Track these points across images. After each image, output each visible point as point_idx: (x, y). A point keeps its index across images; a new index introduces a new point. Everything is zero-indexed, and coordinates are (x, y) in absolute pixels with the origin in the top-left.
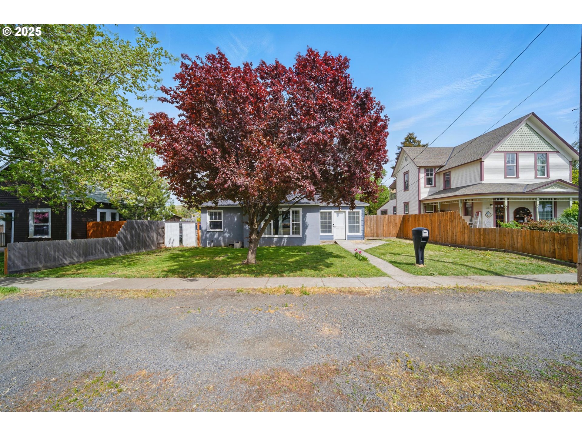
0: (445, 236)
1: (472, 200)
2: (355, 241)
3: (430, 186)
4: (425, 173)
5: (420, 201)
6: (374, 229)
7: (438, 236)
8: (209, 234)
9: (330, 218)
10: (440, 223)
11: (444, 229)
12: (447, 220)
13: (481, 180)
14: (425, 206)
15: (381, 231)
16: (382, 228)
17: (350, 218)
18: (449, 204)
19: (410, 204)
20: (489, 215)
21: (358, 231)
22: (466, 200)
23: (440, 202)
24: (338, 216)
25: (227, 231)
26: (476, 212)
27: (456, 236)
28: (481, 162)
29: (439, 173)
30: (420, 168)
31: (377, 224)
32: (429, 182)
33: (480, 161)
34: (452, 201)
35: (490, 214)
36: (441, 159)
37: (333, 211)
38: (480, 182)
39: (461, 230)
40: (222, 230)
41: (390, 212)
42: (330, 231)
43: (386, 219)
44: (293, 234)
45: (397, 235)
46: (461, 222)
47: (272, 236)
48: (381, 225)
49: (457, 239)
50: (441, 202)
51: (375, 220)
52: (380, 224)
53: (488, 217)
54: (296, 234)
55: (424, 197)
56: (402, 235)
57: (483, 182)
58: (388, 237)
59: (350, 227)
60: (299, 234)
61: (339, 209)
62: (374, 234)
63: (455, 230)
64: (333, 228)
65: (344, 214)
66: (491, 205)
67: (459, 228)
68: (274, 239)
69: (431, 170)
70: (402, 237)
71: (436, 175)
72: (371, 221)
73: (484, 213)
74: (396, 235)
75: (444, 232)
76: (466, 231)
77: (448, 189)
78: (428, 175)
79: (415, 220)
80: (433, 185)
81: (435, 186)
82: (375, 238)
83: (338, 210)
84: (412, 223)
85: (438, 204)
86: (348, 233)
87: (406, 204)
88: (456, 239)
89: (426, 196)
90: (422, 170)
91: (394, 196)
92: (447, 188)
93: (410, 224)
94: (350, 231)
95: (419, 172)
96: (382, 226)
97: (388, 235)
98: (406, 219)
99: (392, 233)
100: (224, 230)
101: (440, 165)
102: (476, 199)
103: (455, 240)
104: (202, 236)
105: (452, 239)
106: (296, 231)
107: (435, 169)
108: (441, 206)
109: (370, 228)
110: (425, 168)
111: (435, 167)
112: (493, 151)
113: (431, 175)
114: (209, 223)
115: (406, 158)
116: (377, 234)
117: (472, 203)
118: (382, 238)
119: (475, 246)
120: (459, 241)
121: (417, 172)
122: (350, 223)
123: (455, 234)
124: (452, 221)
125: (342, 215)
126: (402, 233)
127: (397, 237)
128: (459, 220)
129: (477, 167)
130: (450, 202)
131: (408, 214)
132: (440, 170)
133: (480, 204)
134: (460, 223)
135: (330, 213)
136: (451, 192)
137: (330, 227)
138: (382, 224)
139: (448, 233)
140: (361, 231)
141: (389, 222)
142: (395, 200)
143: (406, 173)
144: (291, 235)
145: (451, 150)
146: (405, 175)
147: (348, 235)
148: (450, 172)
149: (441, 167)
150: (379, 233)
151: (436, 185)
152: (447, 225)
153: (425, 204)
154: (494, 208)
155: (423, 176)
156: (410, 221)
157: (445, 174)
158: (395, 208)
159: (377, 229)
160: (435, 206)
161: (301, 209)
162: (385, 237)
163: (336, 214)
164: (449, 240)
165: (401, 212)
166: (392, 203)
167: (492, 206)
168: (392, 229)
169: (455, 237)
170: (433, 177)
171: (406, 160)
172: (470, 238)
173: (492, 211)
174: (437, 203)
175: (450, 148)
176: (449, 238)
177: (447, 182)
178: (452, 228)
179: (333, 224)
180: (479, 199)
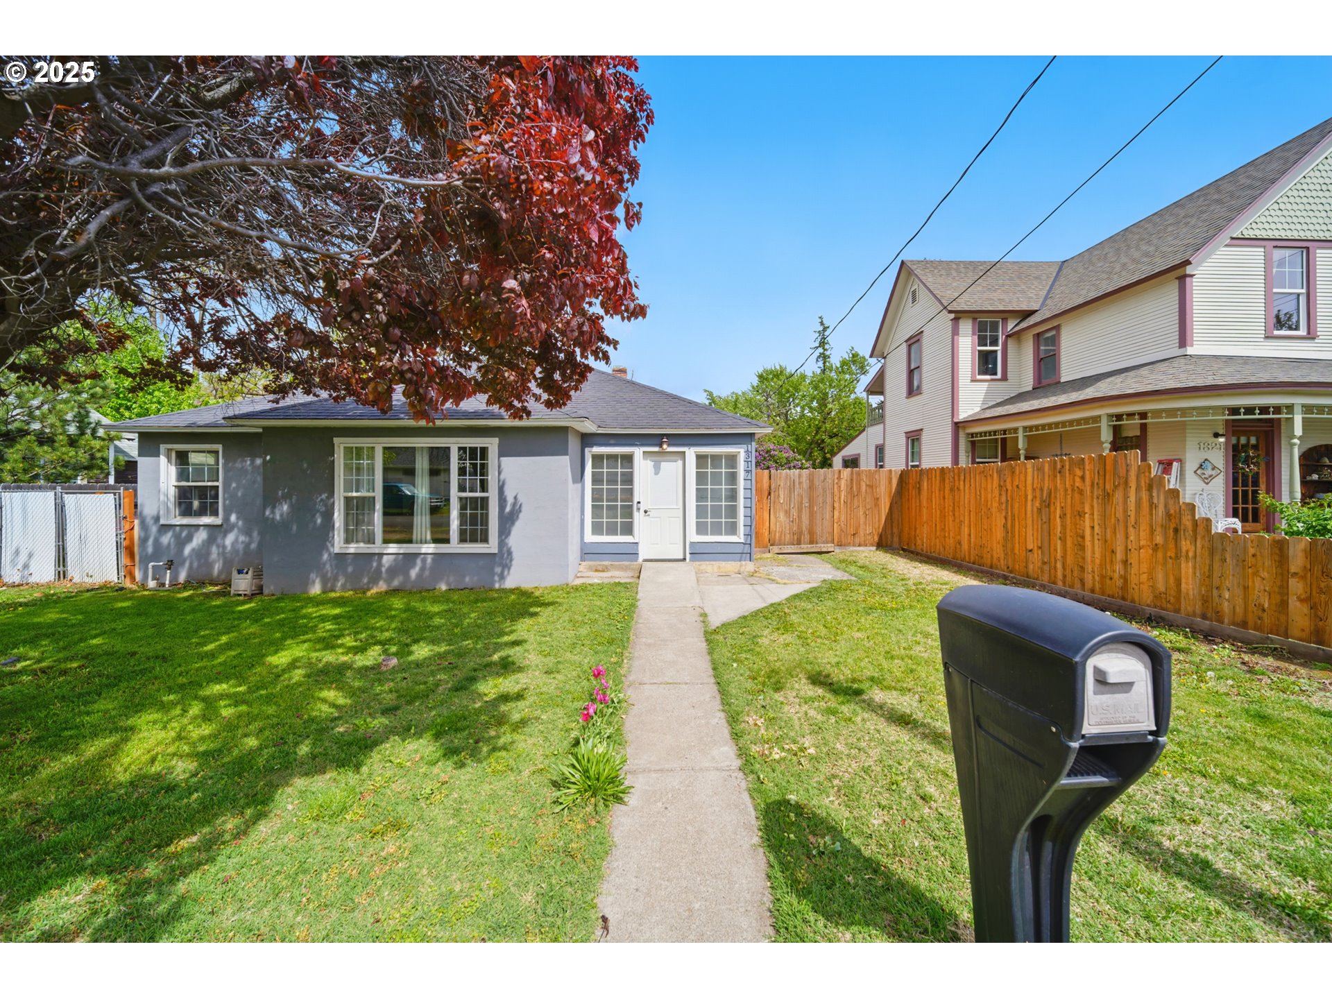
0: (1070, 560)
1: (1143, 415)
2: (716, 564)
3: (988, 377)
4: (974, 334)
5: (957, 426)
6: (800, 517)
7: (1036, 557)
8: (170, 534)
9: (628, 479)
10: (1047, 504)
11: (1064, 526)
12: (1081, 492)
13: (1183, 343)
14: (973, 443)
15: (827, 523)
16: (828, 515)
17: (701, 478)
18: (1061, 434)
19: (925, 437)
20: (1209, 472)
21: (732, 529)
22: (1119, 417)
23: (1025, 428)
24: (657, 470)
25: (240, 523)
26: (1160, 462)
27: (1125, 562)
28: (1183, 279)
29: (1016, 335)
30: (958, 316)
31: (811, 500)
32: (986, 363)
33: (1179, 272)
34: (1071, 423)
35: (1214, 468)
36: (1023, 292)
37: (638, 452)
38: (1181, 352)
39: (1159, 539)
40: (218, 521)
41: (867, 463)
42: (628, 529)
43: (843, 483)
44: (463, 540)
45: (881, 537)
46: (1160, 500)
47: (377, 548)
48: (824, 502)
49: (1133, 580)
50: (1030, 428)
51: (805, 485)
52: (820, 500)
53: (1207, 480)
54: (474, 540)
55: (971, 412)
56: (896, 539)
57: (1190, 351)
58: (849, 545)
59: (701, 512)
60: (485, 540)
61: (661, 446)
62: (801, 533)
63: (1120, 536)
64: (638, 517)
65: (680, 463)
66: (1216, 435)
67: (1144, 527)
68: (385, 558)
69: (994, 327)
70: (896, 545)
71: (1010, 342)
72: (791, 489)
73: (1191, 465)
74: (876, 539)
75: (1063, 539)
76: (1185, 545)
77: (1049, 385)
78: (982, 341)
79: (942, 489)
80: (999, 376)
81: (1004, 378)
82: (805, 547)
83: (656, 449)
84: (930, 500)
85: (1020, 435)
86: (693, 537)
87: (914, 438)
88: (1126, 580)
89: (977, 409)
90: (966, 327)
91: (878, 415)
92: (1045, 382)
93: (925, 503)
94: (701, 529)
95: (955, 332)
96: (829, 508)
97: (850, 539)
98: (908, 482)
99: (862, 533)
100: (226, 519)
101: (1024, 307)
102: (1157, 413)
103: (1120, 583)
104: (144, 541)
105: (1103, 577)
106: (475, 529)
107: (1005, 320)
108: (1029, 439)
109: (787, 513)
110: (974, 319)
111: (1006, 314)
112: (1224, 237)
113: (994, 342)
114: (172, 492)
115: (914, 293)
116: (811, 533)
117: (1144, 427)
118: (830, 547)
119: (1244, 624)
120: (1145, 587)
121: (950, 334)
122: (701, 495)
123: (1119, 556)
124: (1107, 497)
125: (671, 468)
126: (895, 530)
127: (883, 544)
128: (1144, 495)
129: (1168, 296)
130: (1064, 424)
131: (917, 466)
132: (1024, 325)
133: (1178, 428)
134: (1152, 506)
135: (628, 459)
136: (1065, 392)
137: (628, 512)
138: (829, 500)
139: (1082, 548)
140: (741, 529)
141: (853, 494)
142: (882, 426)
143: (914, 341)
144: (455, 546)
145: (1054, 270)
146: (910, 346)
147: (692, 544)
148: (1057, 328)
149: (1029, 314)
150: (818, 530)
151: (1009, 375)
152: (1081, 514)
153: (972, 435)
154: (1226, 449)
155: (967, 345)
156: (924, 493)
157: (1038, 336)
158: (880, 450)
159: (812, 515)
160: (1004, 441)
161: (496, 440)
162: (840, 545)
163: (649, 464)
164: (1088, 578)
165: (896, 461)
166: (873, 434)
167: (1222, 440)
168: (862, 520)
169: (1119, 567)
170: (999, 348)
171: (914, 300)
172: (1209, 580)
173: (1218, 458)
174: (1016, 430)
175: (1049, 264)
176: (1089, 568)
177: (1047, 364)
178: (1104, 526)
179: (636, 500)
180: (1171, 412)
